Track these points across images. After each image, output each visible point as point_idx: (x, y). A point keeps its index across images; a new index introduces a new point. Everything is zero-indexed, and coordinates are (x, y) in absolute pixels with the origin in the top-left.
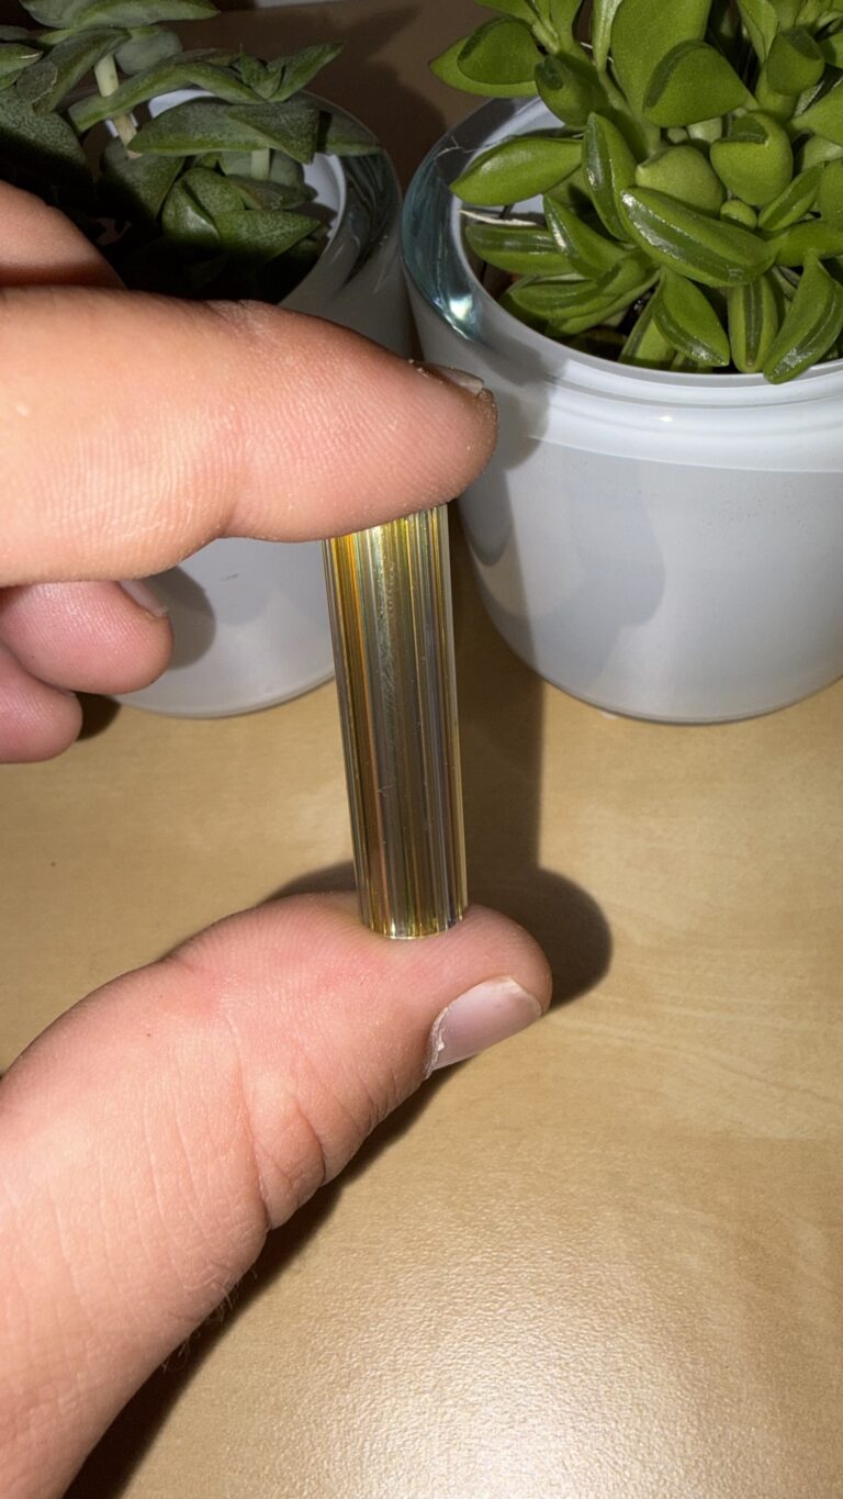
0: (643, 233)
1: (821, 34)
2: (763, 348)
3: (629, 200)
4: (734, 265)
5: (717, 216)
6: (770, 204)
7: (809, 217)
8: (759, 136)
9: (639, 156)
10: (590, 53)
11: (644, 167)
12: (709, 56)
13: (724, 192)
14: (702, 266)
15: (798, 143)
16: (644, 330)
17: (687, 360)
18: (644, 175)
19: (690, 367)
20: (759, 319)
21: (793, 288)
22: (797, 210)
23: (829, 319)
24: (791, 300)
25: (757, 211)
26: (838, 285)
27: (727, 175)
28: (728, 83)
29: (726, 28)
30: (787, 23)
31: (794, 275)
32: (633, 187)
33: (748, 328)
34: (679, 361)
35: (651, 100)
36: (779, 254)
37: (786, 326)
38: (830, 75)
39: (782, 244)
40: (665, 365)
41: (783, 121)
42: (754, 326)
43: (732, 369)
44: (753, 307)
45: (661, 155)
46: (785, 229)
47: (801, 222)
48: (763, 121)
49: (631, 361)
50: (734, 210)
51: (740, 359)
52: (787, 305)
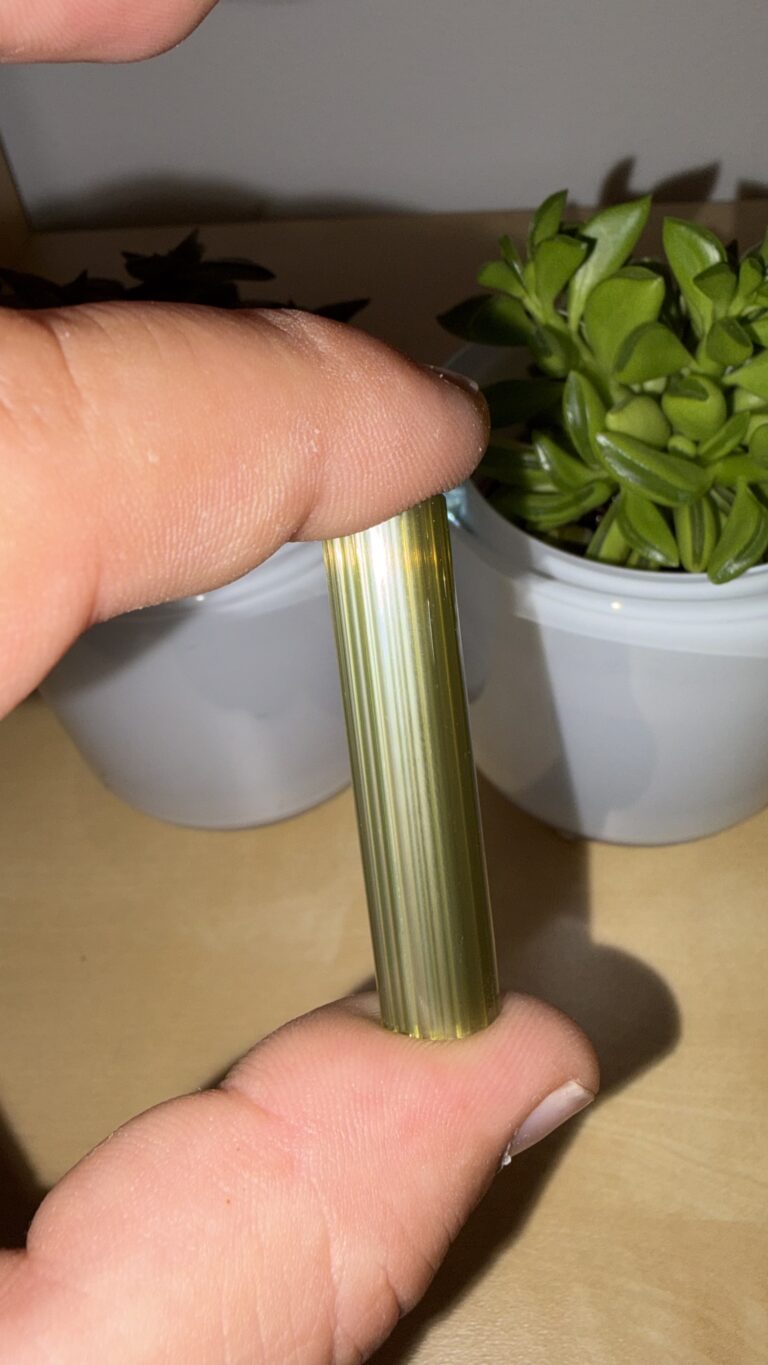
0: (613, 466)
1: (744, 321)
2: (706, 554)
3: (602, 440)
4: (682, 491)
5: (665, 450)
6: (707, 440)
7: (739, 450)
8: (702, 395)
9: (607, 404)
10: (566, 319)
11: (612, 414)
12: (663, 333)
13: (671, 430)
14: (659, 492)
15: (729, 393)
16: (607, 530)
17: (641, 558)
18: (613, 420)
19: (644, 565)
20: (702, 531)
21: (727, 505)
22: (730, 445)
23: (758, 537)
24: (727, 514)
25: (697, 443)
26: (765, 510)
27: (675, 419)
28: (677, 352)
29: (673, 311)
30: (721, 314)
31: (730, 495)
32: (605, 430)
33: (694, 538)
34: (634, 559)
35: (620, 366)
36: (715, 478)
37: (723, 539)
38: (758, 349)
39: (718, 470)
40: (622, 563)
41: (716, 380)
42: (698, 536)
43: (681, 569)
44: (697, 520)
45: (625, 404)
46: (720, 459)
47: (732, 454)
48: (705, 384)
49: (595, 558)
50: (680, 444)
51: (688, 561)
52: (724, 520)
